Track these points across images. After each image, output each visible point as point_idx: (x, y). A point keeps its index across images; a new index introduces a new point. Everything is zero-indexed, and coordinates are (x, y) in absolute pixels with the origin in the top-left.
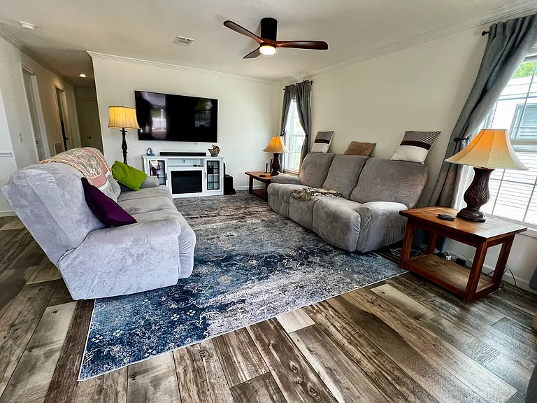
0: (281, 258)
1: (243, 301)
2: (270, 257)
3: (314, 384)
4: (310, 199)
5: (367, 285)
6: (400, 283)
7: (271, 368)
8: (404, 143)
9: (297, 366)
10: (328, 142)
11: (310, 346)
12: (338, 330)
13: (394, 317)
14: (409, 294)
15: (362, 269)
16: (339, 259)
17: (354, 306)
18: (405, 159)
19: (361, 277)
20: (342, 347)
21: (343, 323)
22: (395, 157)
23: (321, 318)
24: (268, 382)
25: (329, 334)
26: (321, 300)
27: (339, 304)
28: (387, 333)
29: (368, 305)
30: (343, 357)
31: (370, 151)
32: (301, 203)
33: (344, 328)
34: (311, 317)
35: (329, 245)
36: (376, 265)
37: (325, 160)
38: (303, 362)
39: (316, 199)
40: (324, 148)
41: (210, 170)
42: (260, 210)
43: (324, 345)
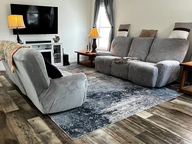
0: (120, 93)
1: (116, 110)
2: (114, 93)
3: (166, 132)
4: (126, 63)
5: (168, 100)
6: (182, 98)
7: (146, 130)
8: (175, 29)
9: (156, 128)
10: (127, 30)
11: (157, 122)
12: (164, 116)
13: (186, 110)
14: (188, 102)
15: (162, 94)
16: (148, 91)
17: (166, 108)
18: (176, 38)
19: (163, 97)
20: (170, 121)
21: (166, 114)
22: (171, 37)
23: (155, 113)
24: (147, 133)
25: (162, 118)
26: (151, 107)
27: (160, 108)
28: (185, 115)
29: (172, 107)
30: (171, 124)
31: (154, 35)
32: (120, 66)
33: (167, 115)
34: (150, 113)
35: (140, 86)
36: (168, 92)
37: (128, 41)
38: (157, 127)
39: (130, 63)
40: (125, 34)
41: (55, 51)
42: (91, 72)
43: (162, 121)
